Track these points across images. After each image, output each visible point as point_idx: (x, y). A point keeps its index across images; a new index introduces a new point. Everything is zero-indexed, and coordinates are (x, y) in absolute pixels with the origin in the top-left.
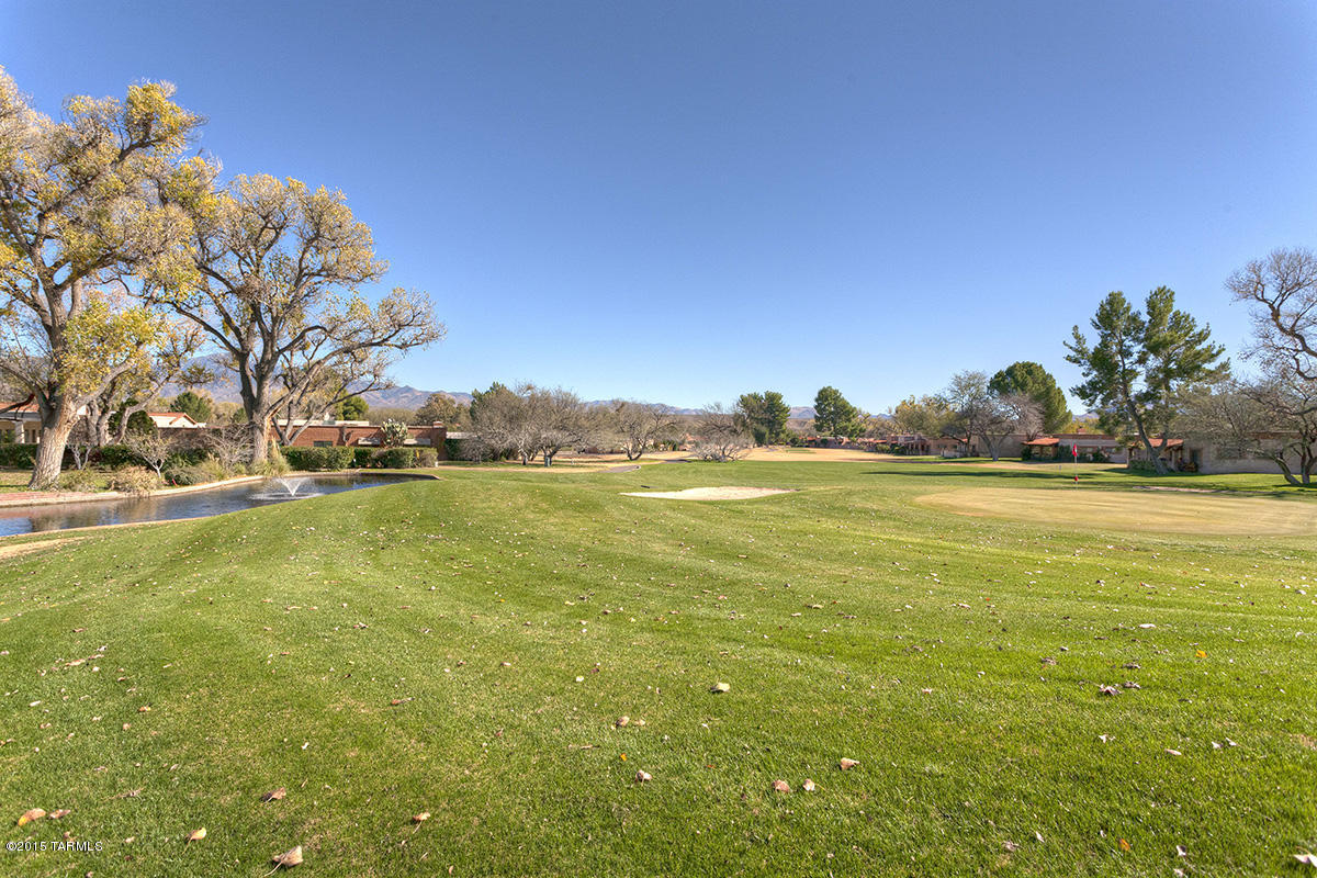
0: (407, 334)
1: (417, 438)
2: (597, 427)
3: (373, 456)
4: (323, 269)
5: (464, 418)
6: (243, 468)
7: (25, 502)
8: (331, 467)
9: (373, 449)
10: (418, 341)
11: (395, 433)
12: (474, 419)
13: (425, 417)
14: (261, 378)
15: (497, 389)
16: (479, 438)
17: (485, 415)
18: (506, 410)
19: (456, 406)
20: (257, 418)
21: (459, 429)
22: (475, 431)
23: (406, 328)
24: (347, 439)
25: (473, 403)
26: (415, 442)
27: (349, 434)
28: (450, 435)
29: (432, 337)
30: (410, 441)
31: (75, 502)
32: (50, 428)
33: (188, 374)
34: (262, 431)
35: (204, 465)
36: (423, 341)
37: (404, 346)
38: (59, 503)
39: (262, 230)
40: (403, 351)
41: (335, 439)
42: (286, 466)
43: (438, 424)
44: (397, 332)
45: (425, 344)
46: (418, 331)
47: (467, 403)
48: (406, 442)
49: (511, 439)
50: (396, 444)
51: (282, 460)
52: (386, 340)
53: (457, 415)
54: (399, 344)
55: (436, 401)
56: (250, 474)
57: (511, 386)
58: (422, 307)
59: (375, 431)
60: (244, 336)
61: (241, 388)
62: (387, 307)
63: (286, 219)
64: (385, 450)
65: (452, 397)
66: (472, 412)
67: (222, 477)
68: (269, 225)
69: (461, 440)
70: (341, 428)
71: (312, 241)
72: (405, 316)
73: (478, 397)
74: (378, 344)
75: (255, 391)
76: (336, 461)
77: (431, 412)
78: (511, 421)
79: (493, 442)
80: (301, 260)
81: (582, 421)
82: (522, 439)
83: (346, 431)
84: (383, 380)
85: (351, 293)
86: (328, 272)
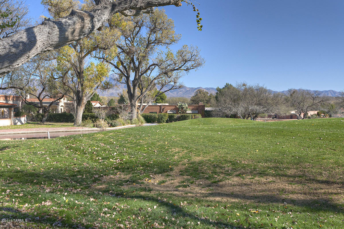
0: (189, 64)
1: (192, 110)
2: (277, 104)
3: (175, 117)
4: (156, 40)
5: (213, 101)
6: (129, 121)
7: (74, 130)
8: (159, 122)
9: (175, 115)
10: (193, 67)
11: (182, 108)
12: (217, 101)
13: (194, 101)
14: (134, 86)
15: (228, 86)
16: (220, 109)
17: (222, 99)
18: (232, 96)
19: (209, 95)
20: (133, 101)
21: (210, 106)
22: (218, 106)
23: (188, 62)
24: (163, 111)
25: (217, 93)
26: (191, 112)
27: (163, 109)
28: (206, 109)
29: (199, 65)
30: (189, 112)
31: (86, 131)
32: (79, 106)
33: (104, 85)
34: (135, 107)
35: (118, 120)
36: (195, 67)
37: (187, 70)
38: (83, 131)
39: (135, 27)
40: (187, 72)
41: (158, 111)
42: (144, 121)
43: (201, 103)
44: (185, 64)
45: (195, 69)
46: (193, 63)
47: (214, 93)
48: (187, 112)
49: (234, 110)
50: (183, 113)
51: (142, 119)
52: (180, 68)
53: (210, 99)
54: (185, 69)
55: (200, 93)
56: (131, 124)
57: (234, 85)
58: (195, 53)
59: (174, 107)
60: (127, 70)
61: (127, 90)
62: (181, 53)
63: (143, 21)
64: (179, 115)
65: (207, 91)
66: (216, 97)
67: (124, 125)
68: (138, 26)
69: (212, 111)
70: (160, 106)
71: (153, 30)
72: (188, 57)
73: (219, 90)
74: (177, 69)
75: (132, 92)
76: (162, 119)
77: (198, 98)
78: (234, 101)
79: (226, 111)
80: (149, 38)
81: (269, 101)
82: (240, 110)
83: (162, 107)
84: (178, 84)
85: (167, 49)
86: (158, 41)
